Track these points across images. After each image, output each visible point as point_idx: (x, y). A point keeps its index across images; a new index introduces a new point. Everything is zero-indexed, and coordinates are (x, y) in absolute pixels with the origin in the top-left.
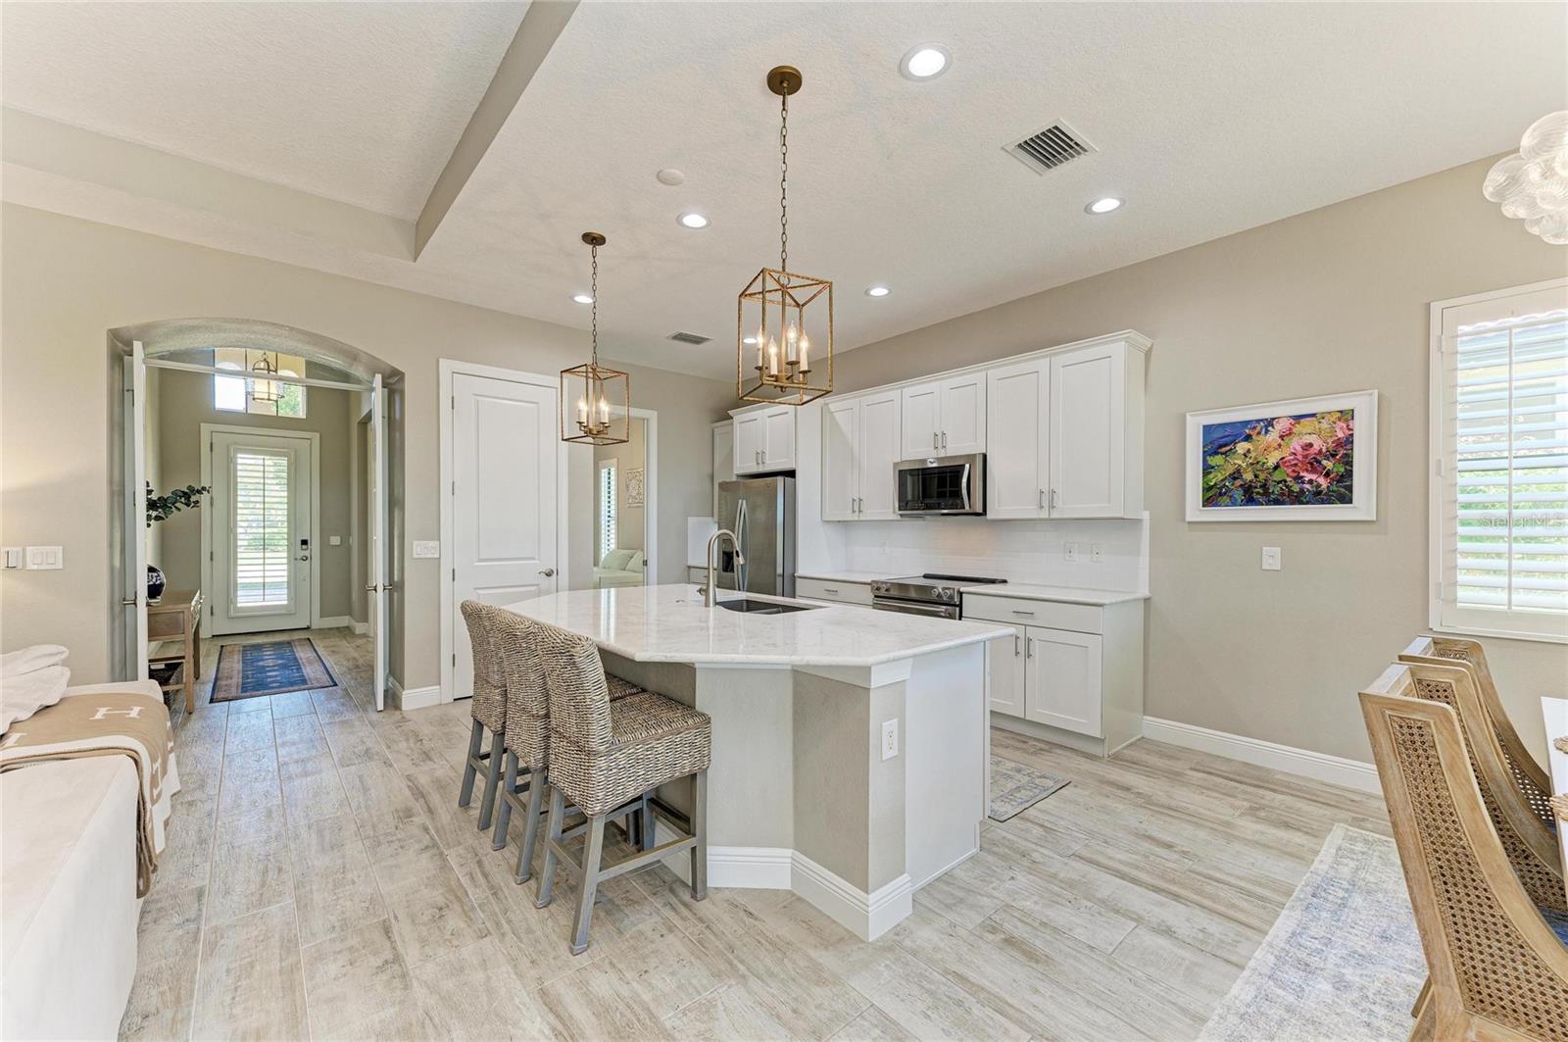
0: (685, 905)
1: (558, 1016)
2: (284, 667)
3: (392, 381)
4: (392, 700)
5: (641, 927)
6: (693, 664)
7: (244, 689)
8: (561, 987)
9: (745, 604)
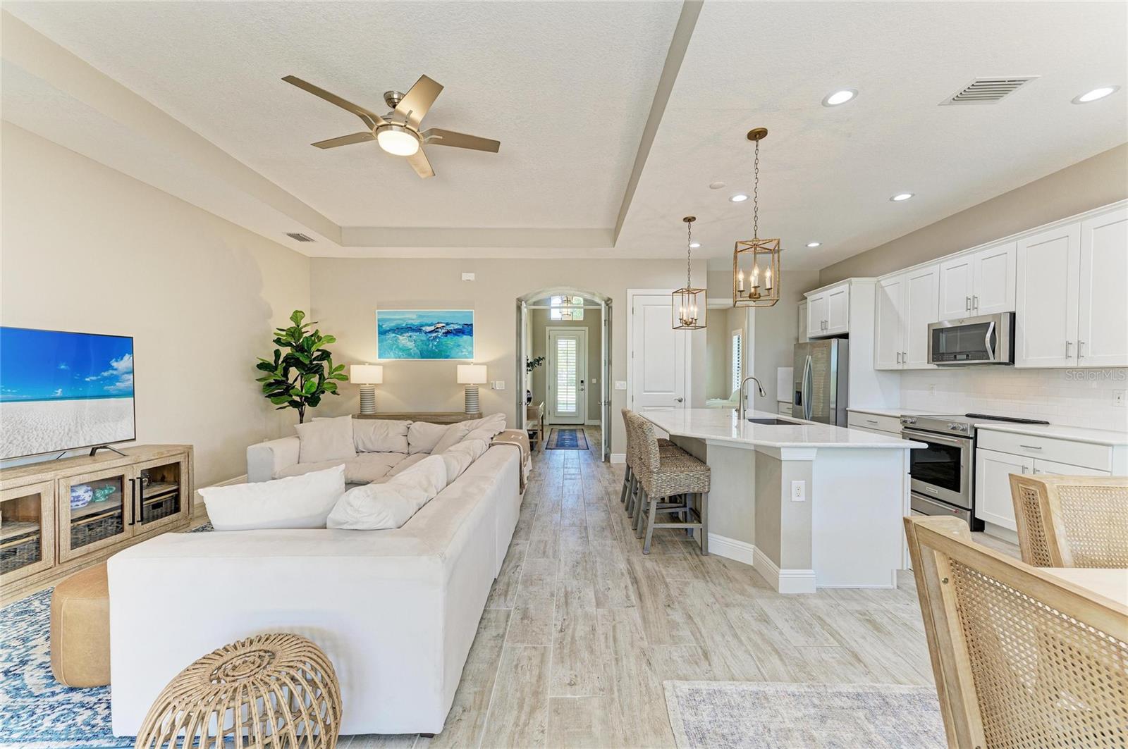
0: (697, 555)
1: (631, 567)
2: (571, 439)
3: (608, 302)
4: (607, 458)
5: (674, 555)
6: (705, 440)
7: (557, 446)
8: (635, 559)
9: (776, 422)
